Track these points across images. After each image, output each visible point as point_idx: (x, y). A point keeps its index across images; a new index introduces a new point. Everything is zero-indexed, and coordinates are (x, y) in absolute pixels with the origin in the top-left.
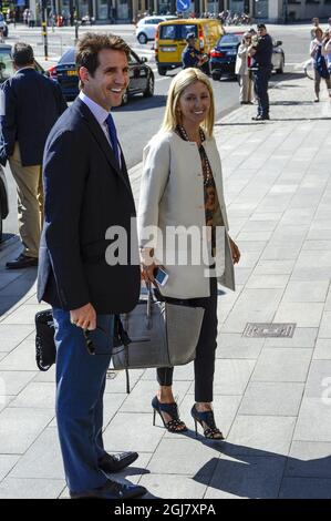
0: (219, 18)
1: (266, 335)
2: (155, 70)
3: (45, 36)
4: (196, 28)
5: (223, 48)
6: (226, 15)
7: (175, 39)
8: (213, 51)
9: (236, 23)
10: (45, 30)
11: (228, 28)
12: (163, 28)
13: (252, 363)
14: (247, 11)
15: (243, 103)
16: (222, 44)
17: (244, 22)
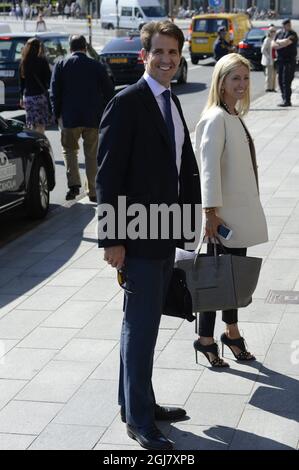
0: (247, 13)
1: (287, 302)
2: (189, 60)
3: (90, 27)
4: (226, 22)
5: (251, 40)
6: (253, 10)
7: (207, 32)
8: (241, 43)
9: (263, 18)
10: (90, 22)
11: (256, 23)
12: (196, 22)
13: (273, 326)
14: (273, 8)
15: (269, 90)
16: (250, 37)
17: (270, 18)
